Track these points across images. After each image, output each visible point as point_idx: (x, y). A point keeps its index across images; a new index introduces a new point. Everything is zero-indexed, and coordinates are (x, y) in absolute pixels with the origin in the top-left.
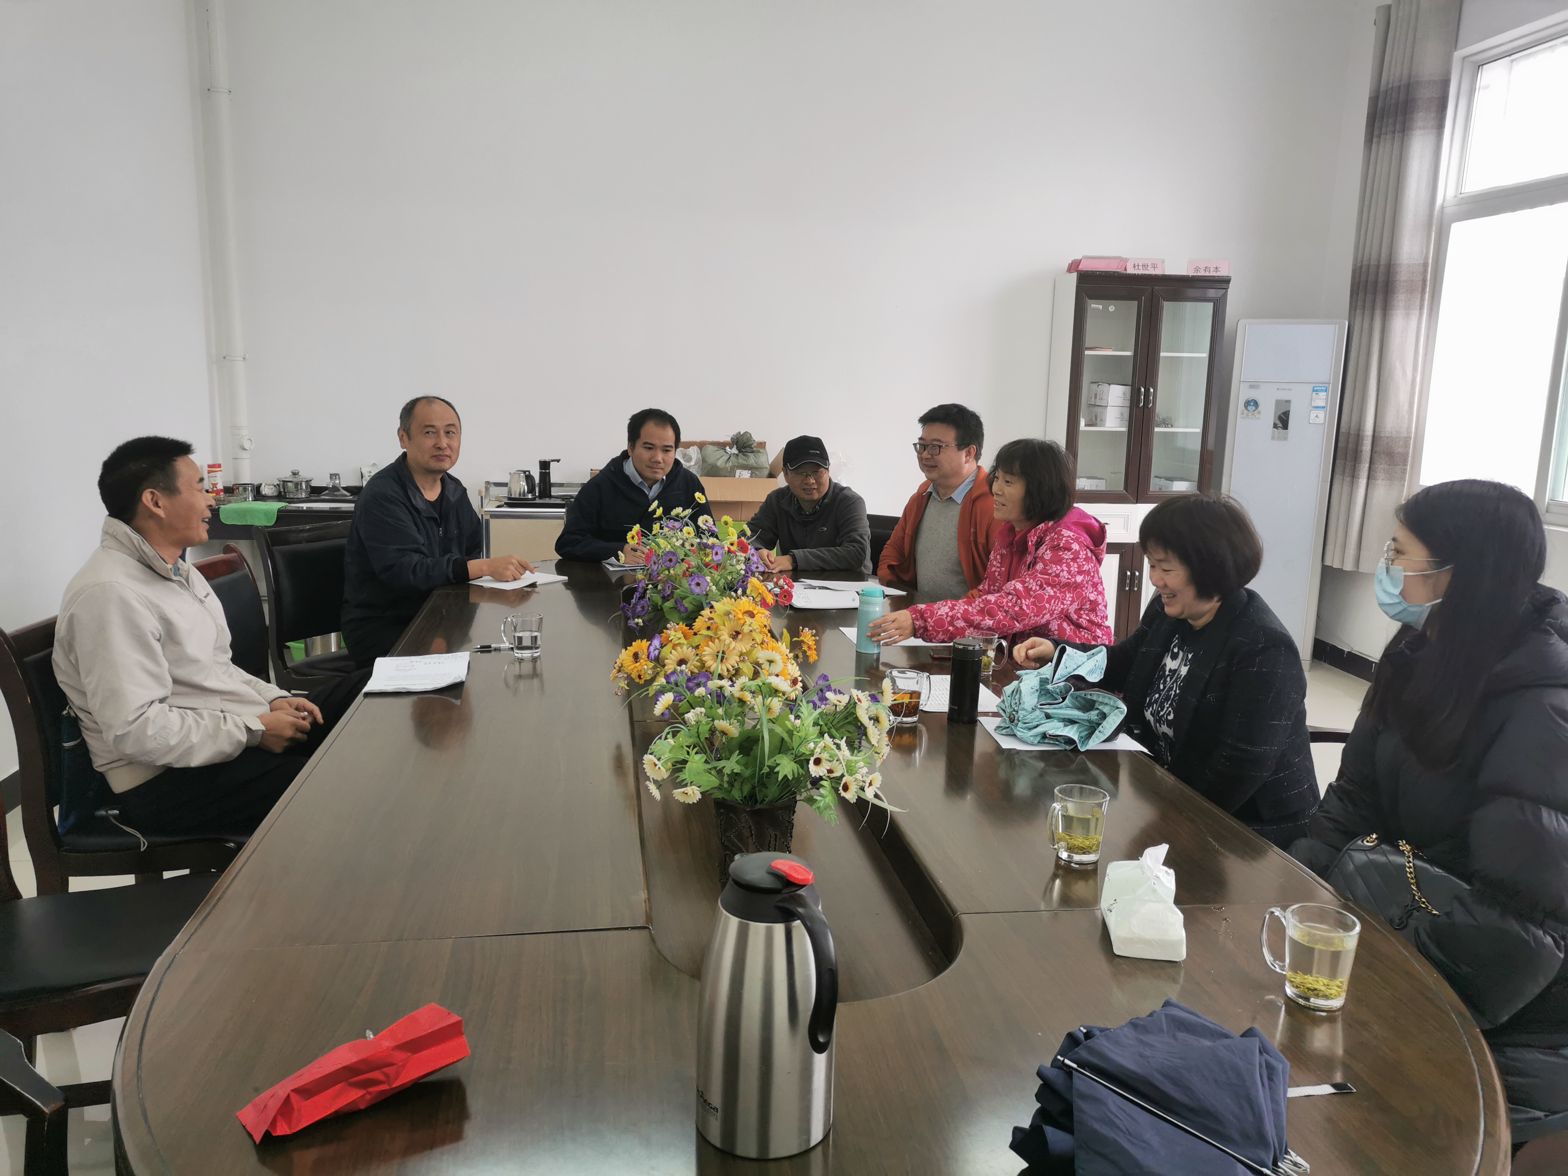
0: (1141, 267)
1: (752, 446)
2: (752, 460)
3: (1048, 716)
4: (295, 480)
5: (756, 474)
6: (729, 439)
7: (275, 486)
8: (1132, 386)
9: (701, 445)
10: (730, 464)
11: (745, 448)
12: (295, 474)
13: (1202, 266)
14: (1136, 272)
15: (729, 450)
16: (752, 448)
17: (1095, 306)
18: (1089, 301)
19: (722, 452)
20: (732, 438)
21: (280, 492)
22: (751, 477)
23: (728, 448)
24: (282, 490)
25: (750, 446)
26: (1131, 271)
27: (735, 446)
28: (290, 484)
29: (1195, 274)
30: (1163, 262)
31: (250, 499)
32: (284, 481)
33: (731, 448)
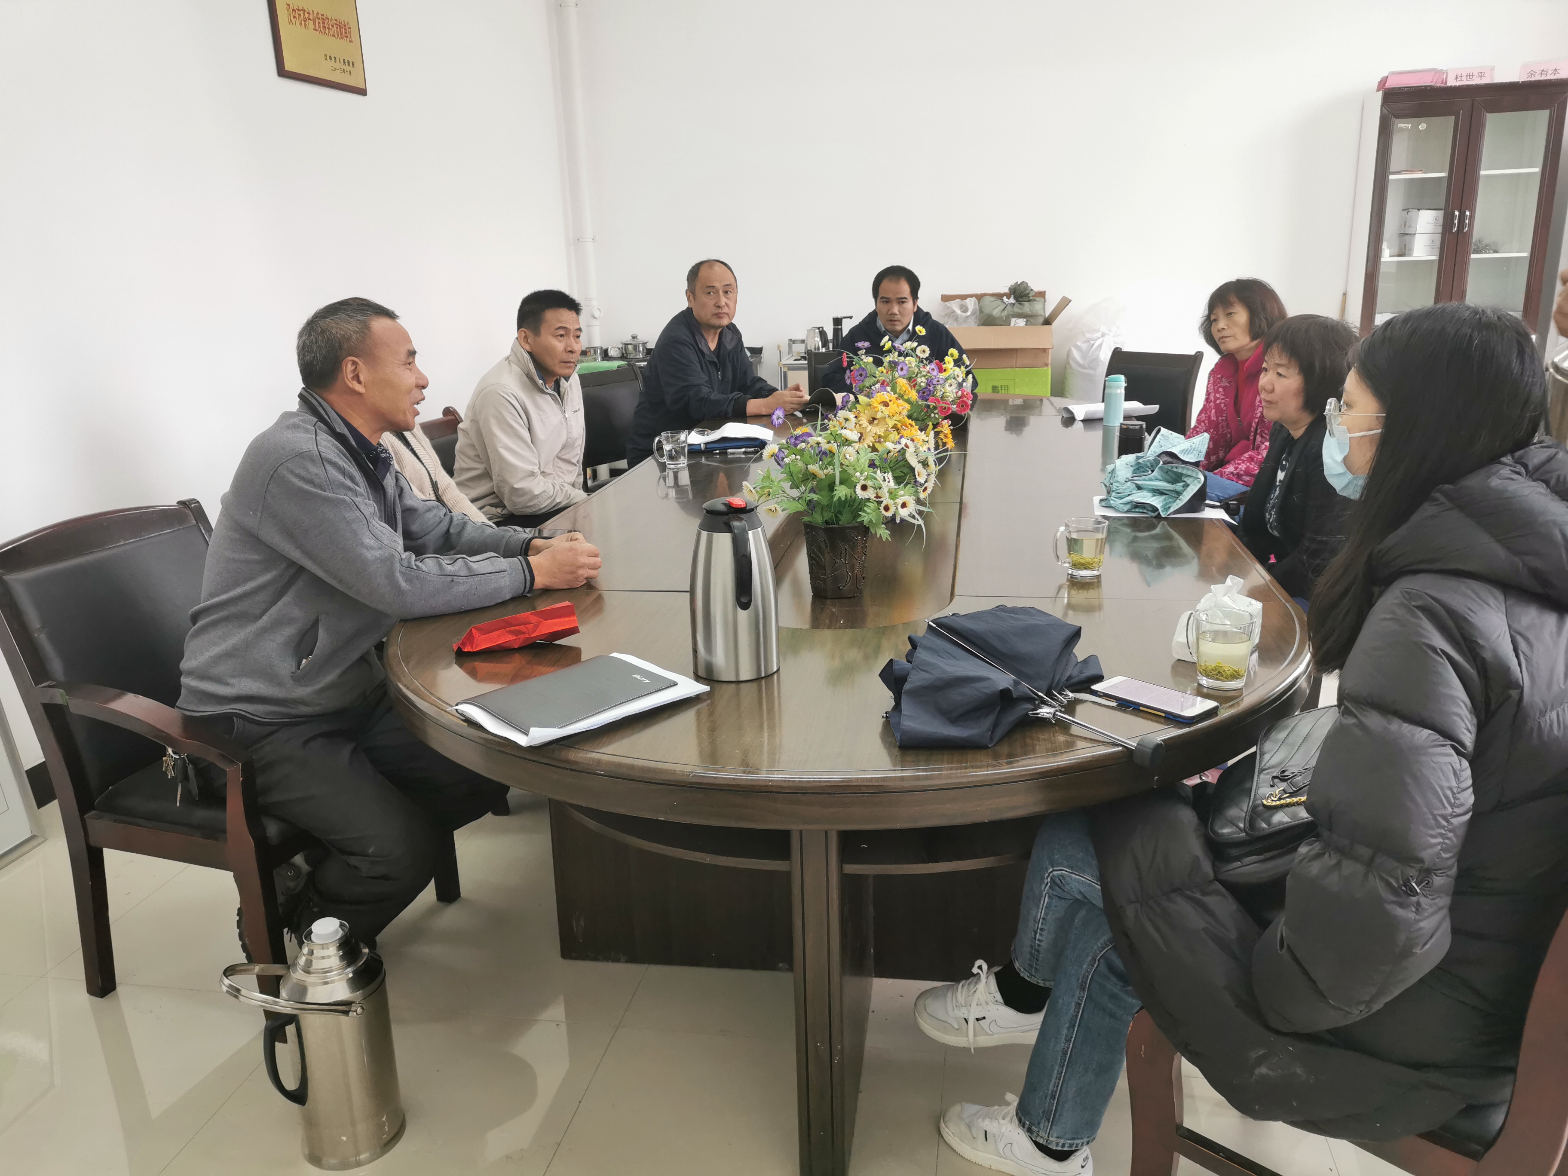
0: (1464, 78)
1: (1030, 295)
2: (1027, 308)
3: (1139, 488)
4: (634, 343)
5: (1031, 322)
6: (1007, 290)
7: (619, 349)
8: (1446, 210)
9: (979, 297)
10: (1006, 313)
11: (1022, 297)
12: (634, 337)
13: (1538, 70)
14: (1458, 84)
15: (1007, 300)
16: (1029, 297)
17: (1403, 125)
18: (1396, 121)
19: (999, 302)
20: (1010, 289)
21: (623, 354)
22: (1026, 325)
23: (1005, 298)
24: (624, 352)
25: (1027, 295)
26: (1452, 82)
27: (1012, 296)
28: (630, 347)
29: (1529, 79)
30: (1493, 69)
31: (599, 360)
32: (626, 344)
33: (1008, 298)
